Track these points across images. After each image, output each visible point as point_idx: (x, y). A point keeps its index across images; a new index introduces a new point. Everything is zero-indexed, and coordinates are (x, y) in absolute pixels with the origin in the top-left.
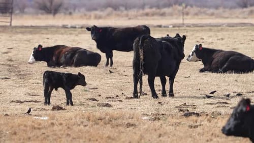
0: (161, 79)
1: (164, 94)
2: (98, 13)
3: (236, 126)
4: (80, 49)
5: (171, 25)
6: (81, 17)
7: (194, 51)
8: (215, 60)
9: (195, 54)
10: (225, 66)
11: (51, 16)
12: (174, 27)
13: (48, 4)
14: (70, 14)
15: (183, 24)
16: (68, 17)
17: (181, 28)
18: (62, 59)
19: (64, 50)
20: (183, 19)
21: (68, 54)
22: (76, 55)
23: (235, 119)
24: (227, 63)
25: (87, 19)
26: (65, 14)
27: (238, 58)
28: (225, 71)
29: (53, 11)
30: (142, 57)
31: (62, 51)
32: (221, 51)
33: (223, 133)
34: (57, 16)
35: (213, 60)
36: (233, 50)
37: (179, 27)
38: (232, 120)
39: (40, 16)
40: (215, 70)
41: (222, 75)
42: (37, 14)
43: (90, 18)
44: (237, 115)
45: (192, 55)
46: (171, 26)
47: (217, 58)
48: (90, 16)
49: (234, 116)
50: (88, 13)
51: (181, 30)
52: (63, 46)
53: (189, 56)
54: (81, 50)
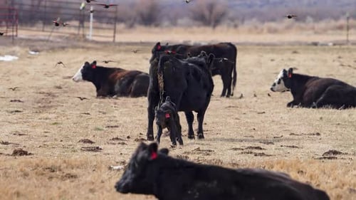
0: (186, 115)
1: (191, 135)
2: (273, 25)
3: (135, 180)
4: (140, 73)
5: (331, 42)
6: (250, 31)
7: (282, 78)
8: (309, 90)
9: (282, 82)
10: (321, 98)
11: (209, 29)
12: (334, 45)
13: (207, 13)
14: (236, 26)
15: (348, 41)
16: (232, 30)
17: (343, 47)
18: (117, 87)
19: (119, 75)
20: (348, 35)
21: (123, 80)
22: (135, 82)
23: (134, 172)
24: (323, 95)
25: (259, 33)
26: (229, 26)
27: (339, 88)
28: (320, 105)
29: (213, 23)
30: (161, 85)
31: (116, 75)
32: (317, 78)
33: (118, 190)
34: (219, 28)
35: (305, 91)
36: (331, 77)
37: (341, 45)
38: (130, 172)
39: (195, 29)
40: (307, 104)
41: (315, 110)
42: (189, 26)
43: (261, 32)
44: (137, 165)
45: (279, 83)
46: (331, 44)
47: (311, 88)
48: (262, 30)
49: (131, 167)
50: (260, 26)
51: (344, 49)
52: (119, 69)
53: (274, 85)
54: (141, 75)
